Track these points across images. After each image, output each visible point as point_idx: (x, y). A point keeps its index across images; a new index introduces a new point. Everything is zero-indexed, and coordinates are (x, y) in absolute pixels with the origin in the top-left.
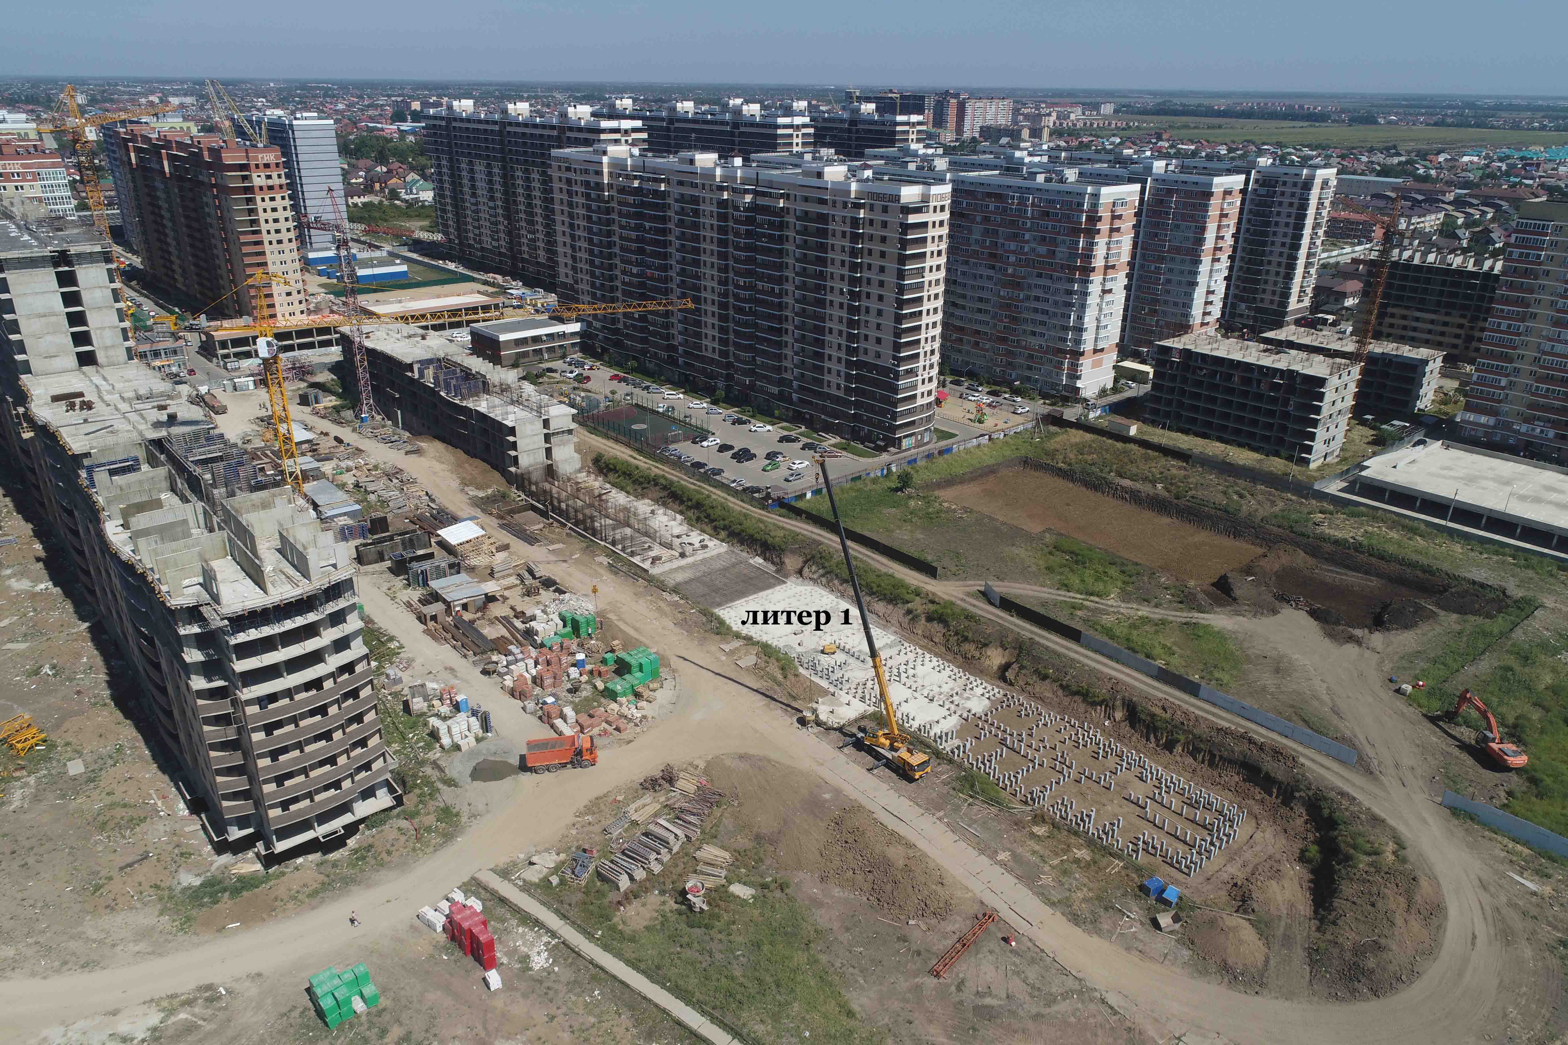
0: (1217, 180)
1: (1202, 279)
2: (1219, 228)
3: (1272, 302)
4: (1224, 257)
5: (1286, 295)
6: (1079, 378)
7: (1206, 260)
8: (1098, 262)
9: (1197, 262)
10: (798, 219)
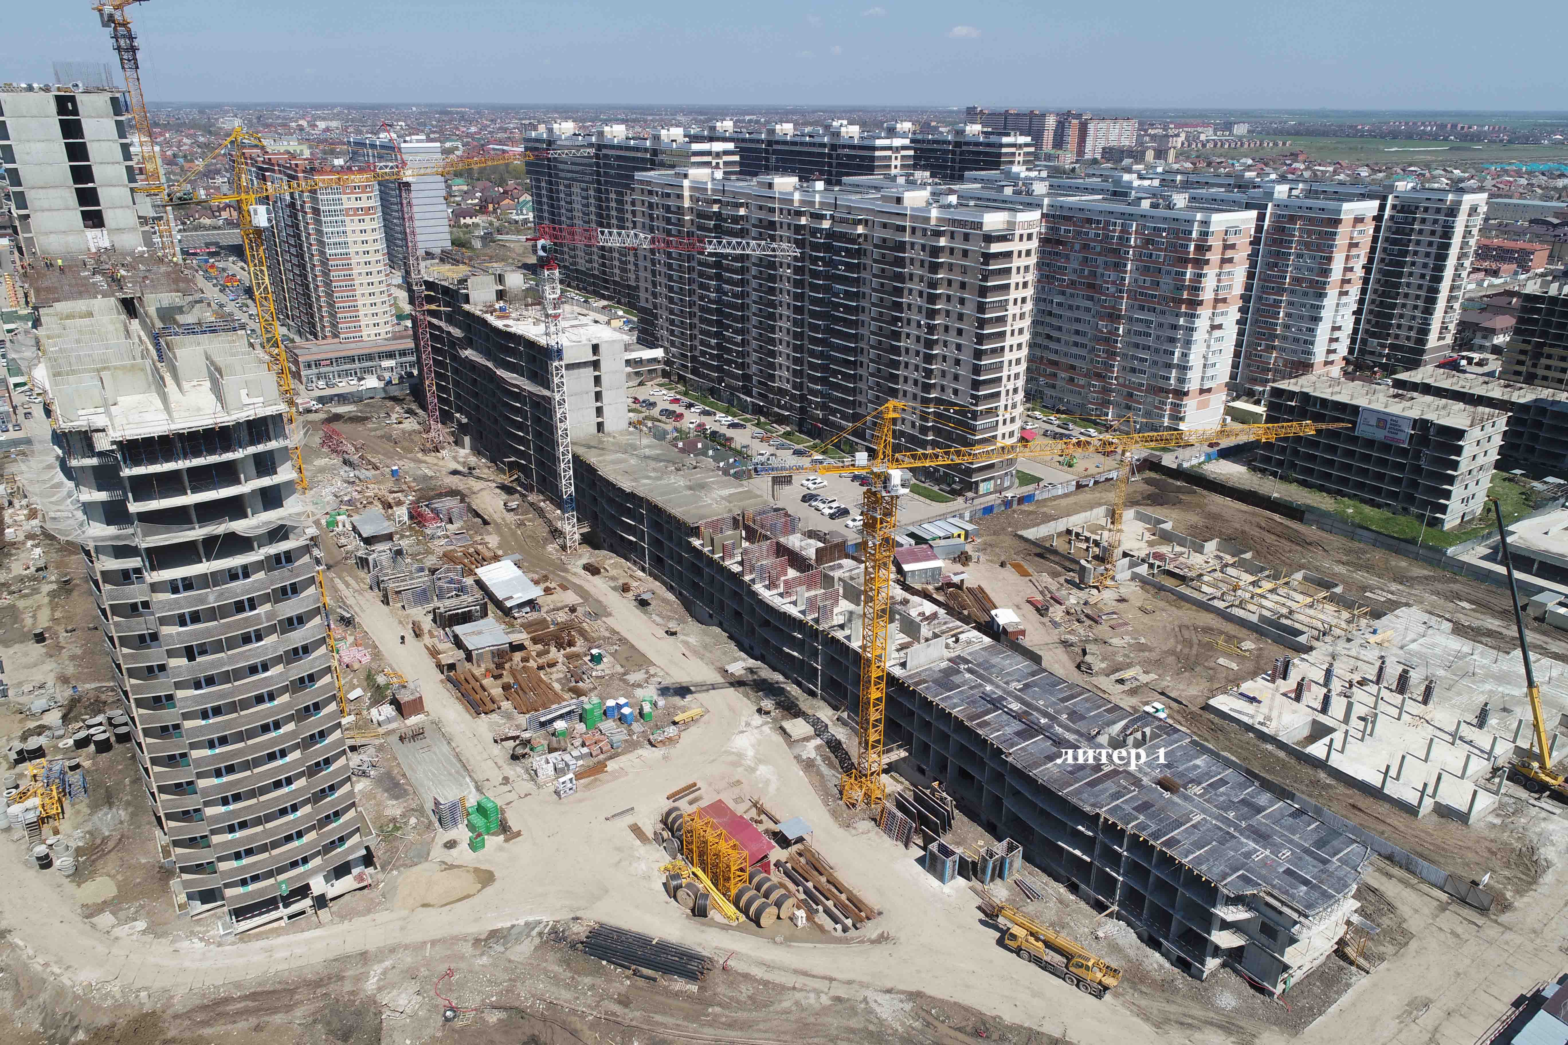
0: (1346, 206)
1: (1327, 314)
2: (1348, 258)
3: (1408, 338)
4: (1354, 291)
5: (1424, 331)
6: (1182, 419)
7: (1332, 293)
8: (1207, 295)
9: (1321, 295)
10: (876, 246)
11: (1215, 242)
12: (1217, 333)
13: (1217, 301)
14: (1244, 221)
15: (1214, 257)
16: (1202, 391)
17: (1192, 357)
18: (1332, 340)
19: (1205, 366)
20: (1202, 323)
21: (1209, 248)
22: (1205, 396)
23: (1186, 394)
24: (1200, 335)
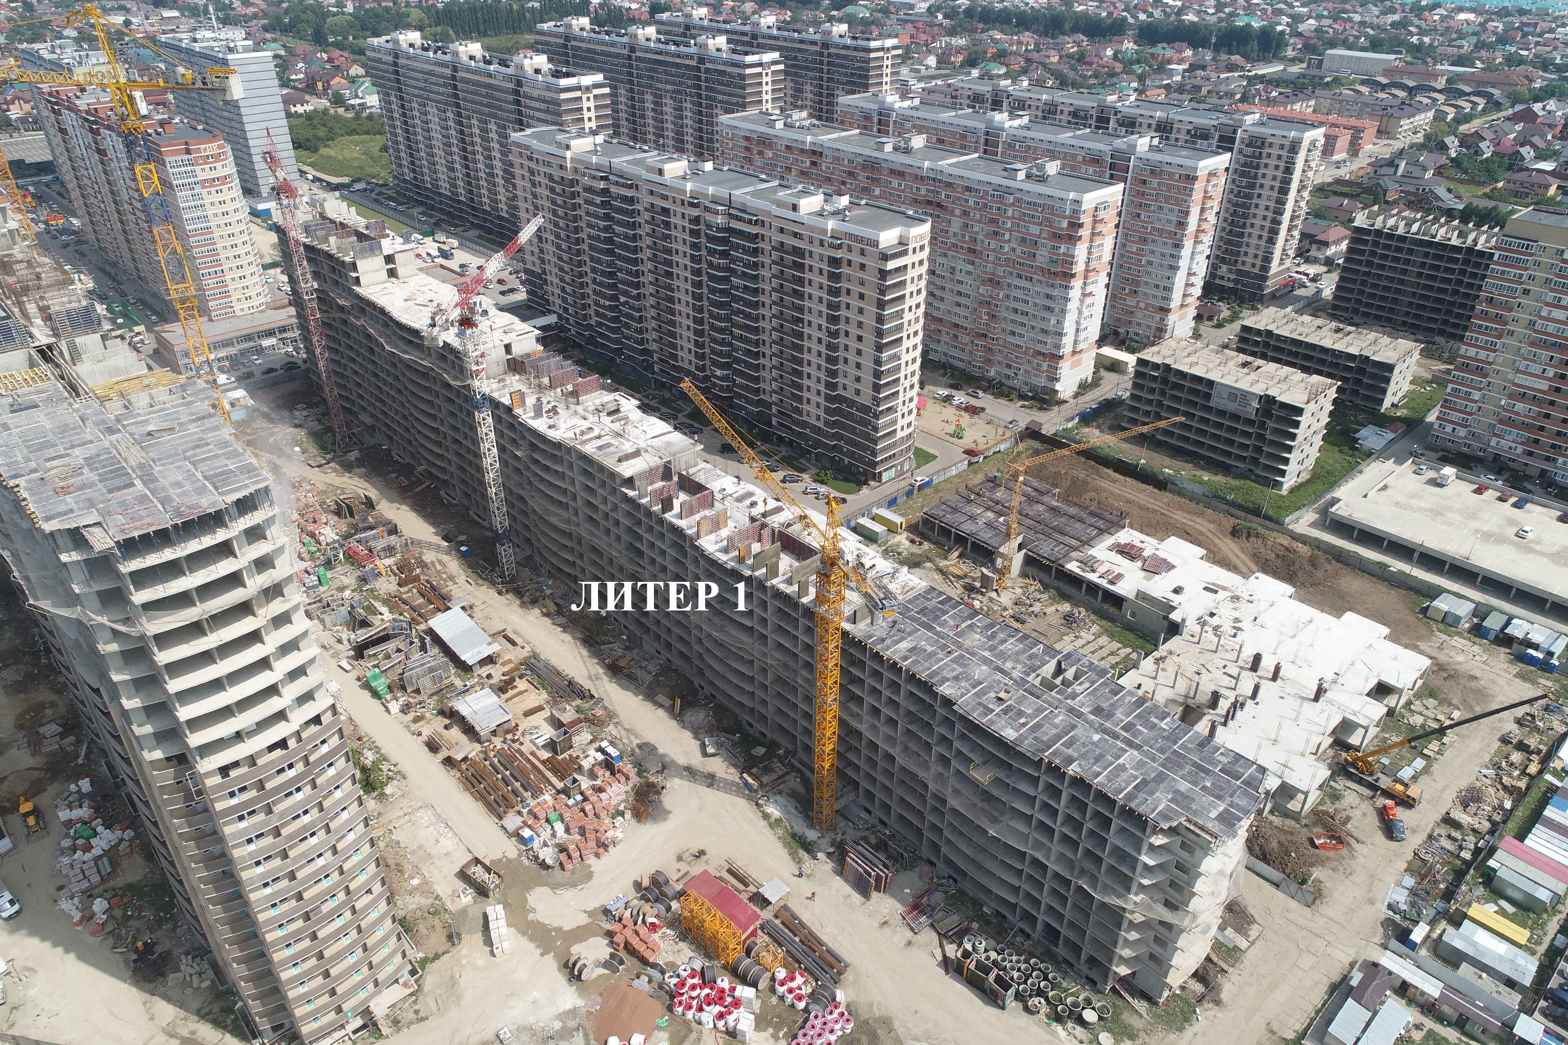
0: (1202, 164)
1: (1183, 263)
2: (1203, 210)
4: (1207, 239)
5: (1267, 260)
6: (1057, 380)
7: (1188, 244)
8: (1079, 268)
10: (773, 248)
11: (1086, 219)
12: (1088, 300)
13: (1087, 271)
14: (1112, 195)
15: (1085, 232)
16: (1074, 353)
17: (1066, 324)
18: (1187, 285)
19: (1077, 330)
20: (1075, 294)
21: (1081, 226)
22: (1077, 357)
23: (1061, 357)
24: (1072, 306)
